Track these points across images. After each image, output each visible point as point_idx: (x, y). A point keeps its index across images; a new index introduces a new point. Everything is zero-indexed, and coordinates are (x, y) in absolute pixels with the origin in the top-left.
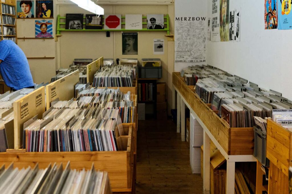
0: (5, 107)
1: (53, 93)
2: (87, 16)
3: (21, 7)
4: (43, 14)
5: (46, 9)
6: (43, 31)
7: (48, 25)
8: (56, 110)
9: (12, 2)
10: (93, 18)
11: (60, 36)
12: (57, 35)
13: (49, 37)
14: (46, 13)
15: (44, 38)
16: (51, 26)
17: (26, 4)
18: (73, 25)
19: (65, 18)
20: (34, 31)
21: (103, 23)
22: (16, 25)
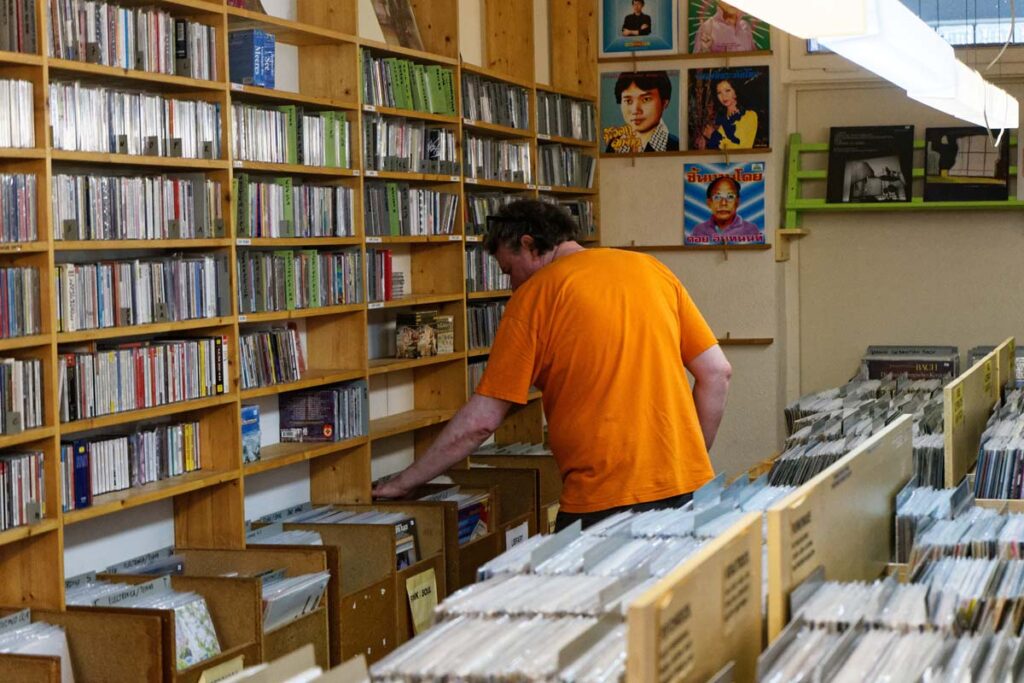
0: (567, 608)
1: (798, 543)
2: (933, 134)
3: (619, 101)
4: (721, 131)
5: (737, 106)
6: (722, 212)
7: (744, 185)
8: (818, 634)
9: (580, 82)
10: (962, 143)
11: (800, 236)
12: (788, 231)
13: (746, 242)
14: (734, 128)
15: (723, 247)
16: (759, 188)
17: (642, 88)
18: (865, 180)
19: (825, 146)
20: (678, 214)
21: (1012, 170)
22: (598, 190)
